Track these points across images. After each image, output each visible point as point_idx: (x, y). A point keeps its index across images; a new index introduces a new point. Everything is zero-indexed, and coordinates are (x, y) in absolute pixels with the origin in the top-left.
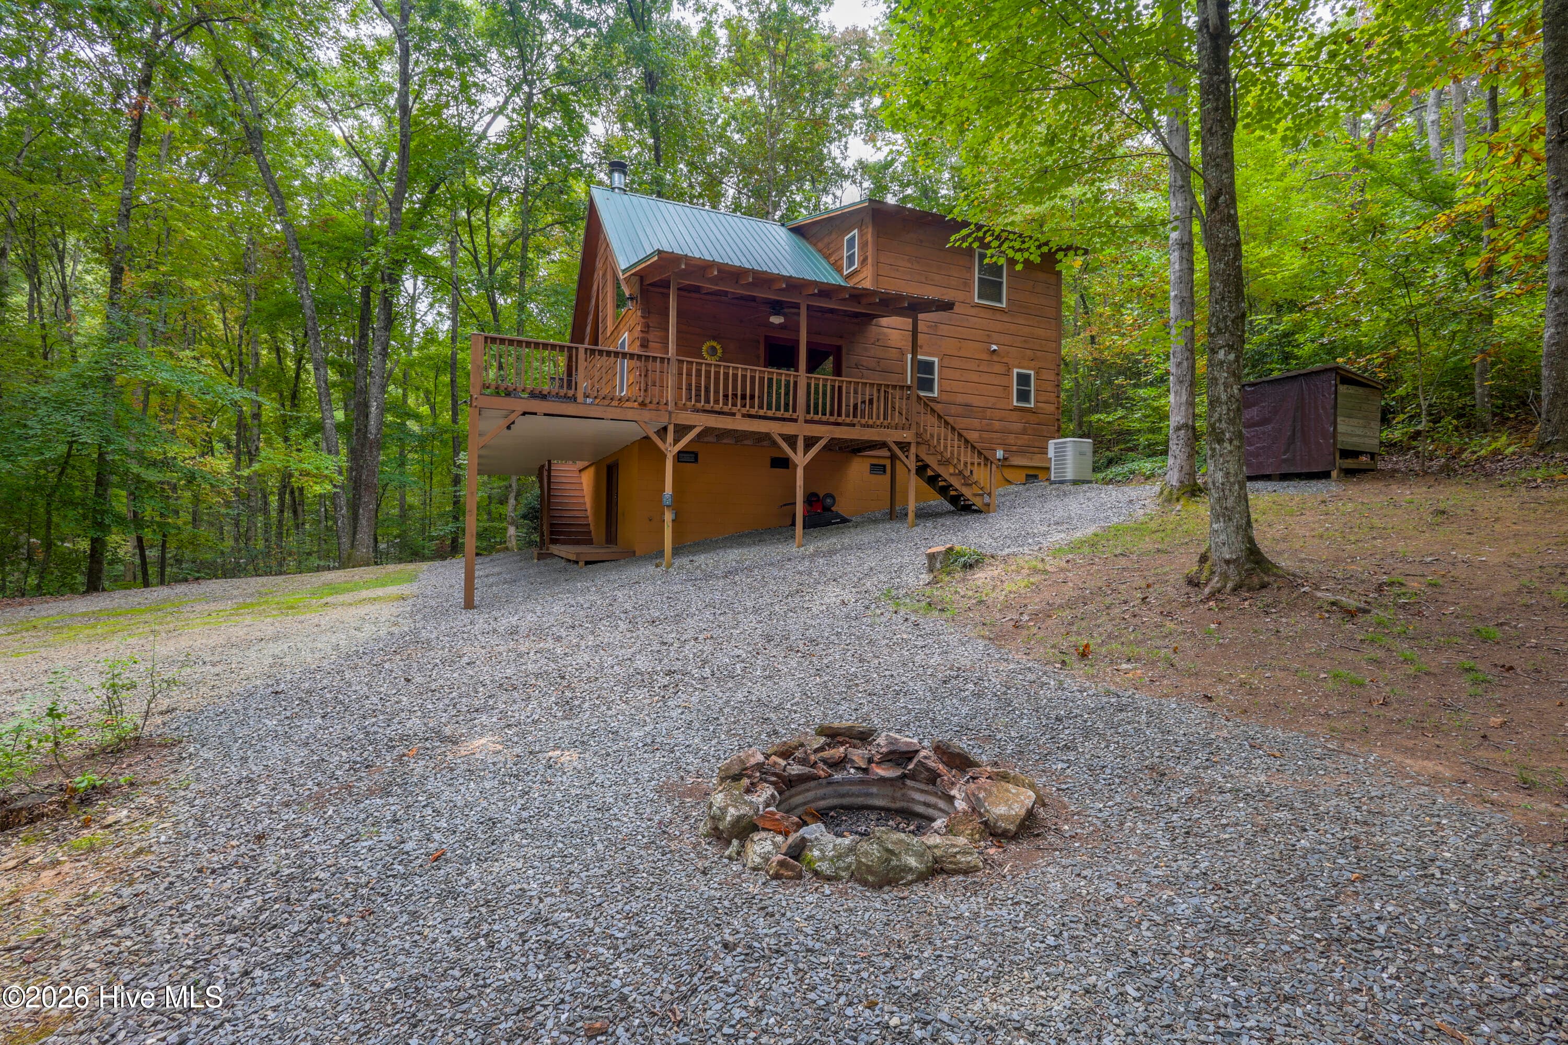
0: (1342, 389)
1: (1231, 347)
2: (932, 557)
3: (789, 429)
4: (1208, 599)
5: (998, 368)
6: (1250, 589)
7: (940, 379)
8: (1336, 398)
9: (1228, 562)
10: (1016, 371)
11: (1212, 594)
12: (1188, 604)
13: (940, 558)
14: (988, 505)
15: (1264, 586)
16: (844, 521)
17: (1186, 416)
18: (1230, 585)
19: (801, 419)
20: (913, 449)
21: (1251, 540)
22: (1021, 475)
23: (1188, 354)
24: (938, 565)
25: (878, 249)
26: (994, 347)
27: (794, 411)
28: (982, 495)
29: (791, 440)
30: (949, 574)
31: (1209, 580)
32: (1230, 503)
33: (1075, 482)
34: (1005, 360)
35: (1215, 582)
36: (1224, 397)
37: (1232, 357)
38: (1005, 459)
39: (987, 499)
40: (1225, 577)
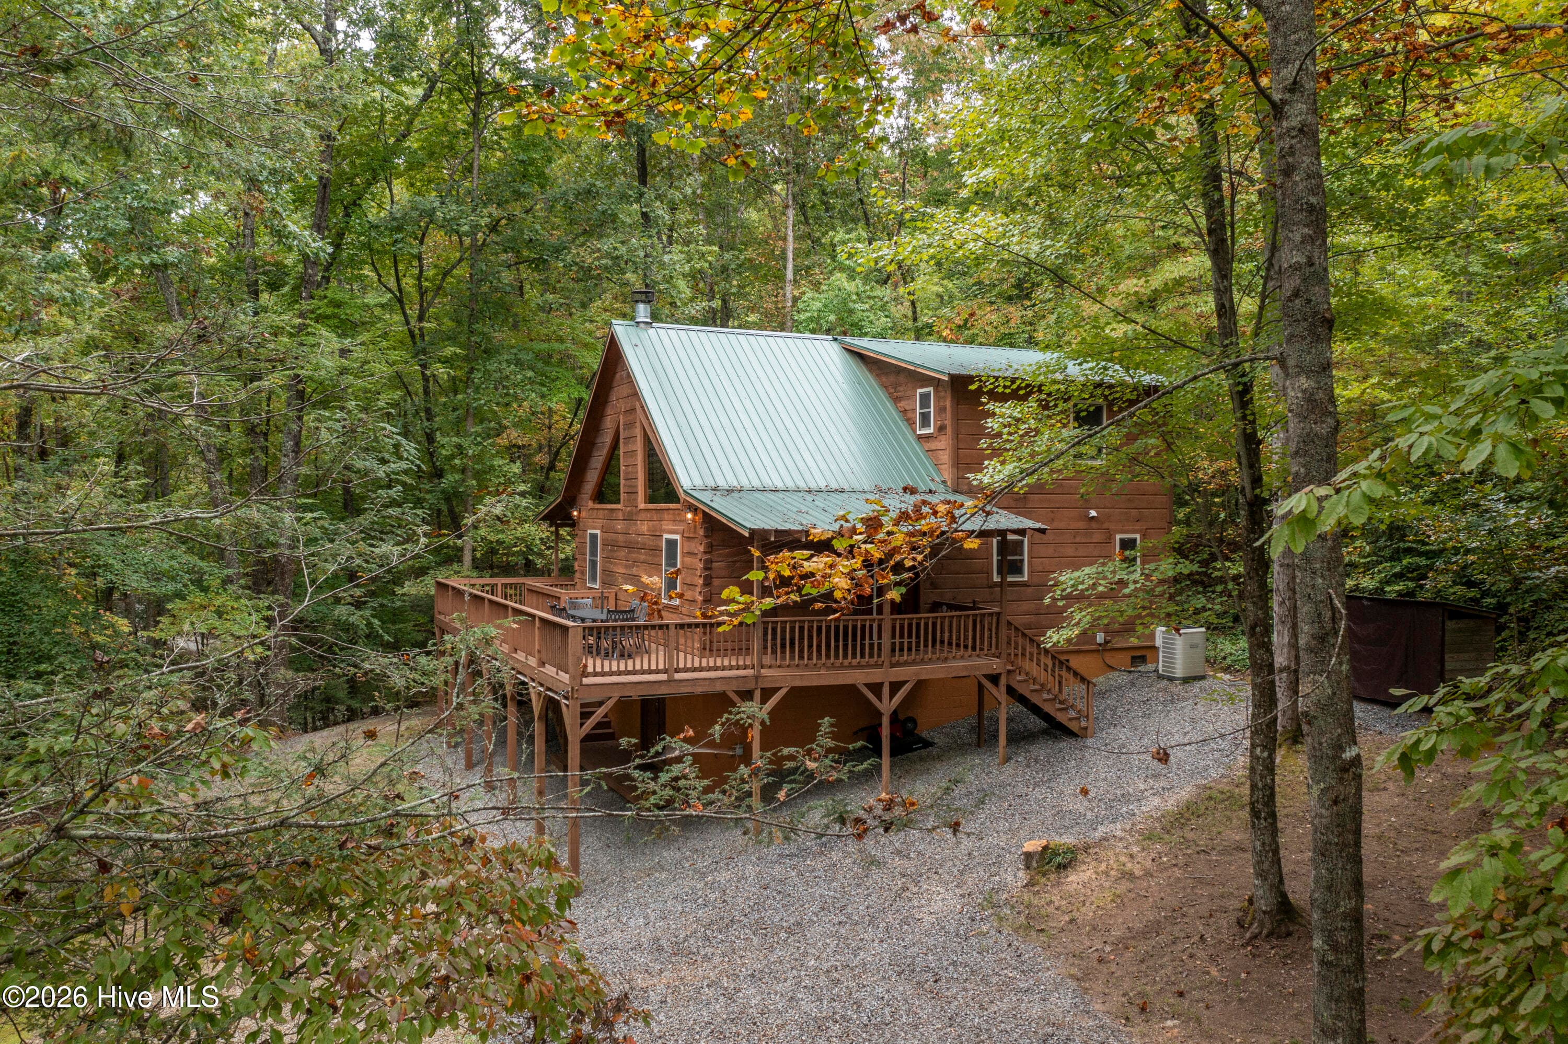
0: (1450, 625)
1: (1265, 747)
2: (1028, 855)
3: (875, 675)
4: (1248, 944)
5: (1098, 537)
6: (1279, 937)
7: (1031, 557)
8: (1443, 636)
9: (1264, 912)
10: (1118, 537)
11: (1251, 939)
12: (1231, 947)
13: (1036, 857)
14: (1086, 729)
15: (1289, 934)
16: (927, 744)
17: (1288, 659)
18: (1265, 932)
19: (887, 664)
20: (1003, 681)
21: (1284, 895)
22: (1127, 657)
23: (1289, 594)
24: (1034, 864)
25: (957, 418)
26: (1093, 513)
27: (879, 656)
28: (1078, 719)
29: (876, 688)
30: (1044, 875)
31: (1251, 924)
32: (1266, 866)
33: (1186, 680)
34: (1105, 526)
35: (1255, 928)
36: (1260, 785)
37: (1266, 754)
38: (1107, 642)
39: (1084, 724)
40: (1262, 925)
